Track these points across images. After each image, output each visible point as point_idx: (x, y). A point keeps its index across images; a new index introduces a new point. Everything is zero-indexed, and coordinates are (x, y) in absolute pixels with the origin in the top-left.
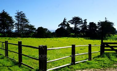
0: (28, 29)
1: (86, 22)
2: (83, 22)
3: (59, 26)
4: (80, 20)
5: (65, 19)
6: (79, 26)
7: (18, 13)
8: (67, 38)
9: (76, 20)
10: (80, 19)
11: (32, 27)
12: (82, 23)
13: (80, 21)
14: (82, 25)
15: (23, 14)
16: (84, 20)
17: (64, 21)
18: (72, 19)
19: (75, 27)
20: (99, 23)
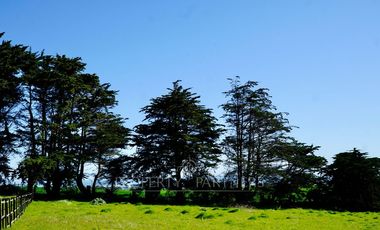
0: (284, 164)
7: (237, 89)
15: (261, 91)
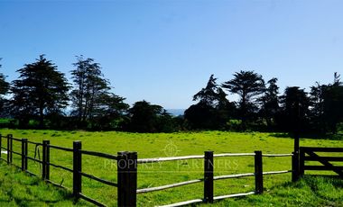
0: (106, 107)
1: (274, 88)
2: (268, 86)
3: (195, 97)
4: (258, 82)
5: (212, 79)
6: (254, 98)
7: (81, 62)
8: (217, 132)
9: (246, 81)
10: (258, 79)
11: (117, 102)
12: (264, 90)
13: (257, 85)
14: (264, 94)
15: (95, 65)
16: (270, 81)
17: (211, 84)
18: (234, 78)
19: (244, 100)
20: (313, 88)
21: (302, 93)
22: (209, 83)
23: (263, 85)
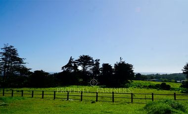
1: (98, 64)
2: (95, 63)
3: (63, 68)
4: (91, 61)
5: (71, 58)
6: (89, 69)
9: (85, 60)
10: (91, 59)
12: (93, 65)
14: (93, 67)
16: (96, 60)
19: (84, 69)
20: (115, 64)
21: (110, 67)
22: (70, 61)
23: (93, 62)
